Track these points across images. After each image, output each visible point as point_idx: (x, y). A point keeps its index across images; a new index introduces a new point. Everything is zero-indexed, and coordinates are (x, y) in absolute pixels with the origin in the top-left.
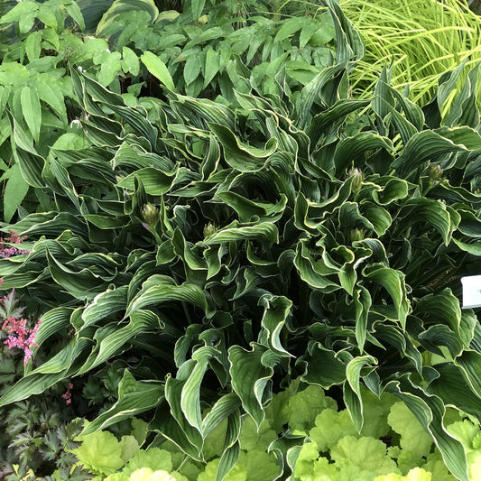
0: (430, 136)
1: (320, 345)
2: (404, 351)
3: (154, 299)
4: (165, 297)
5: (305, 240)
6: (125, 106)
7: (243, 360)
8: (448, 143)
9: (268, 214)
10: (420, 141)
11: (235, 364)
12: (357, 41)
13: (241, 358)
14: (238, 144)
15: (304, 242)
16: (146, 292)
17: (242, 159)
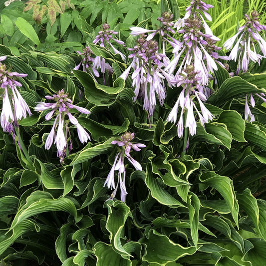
0: (239, 81)
1: (154, 232)
2: (230, 236)
3: (34, 212)
4: (44, 209)
5: (152, 158)
6: (12, 55)
7: (105, 252)
8: (253, 87)
9: (114, 134)
10: (230, 84)
11: (100, 258)
12: (175, 7)
13: (104, 250)
14: (96, 85)
15: (151, 159)
16: (29, 207)
17: (98, 96)
